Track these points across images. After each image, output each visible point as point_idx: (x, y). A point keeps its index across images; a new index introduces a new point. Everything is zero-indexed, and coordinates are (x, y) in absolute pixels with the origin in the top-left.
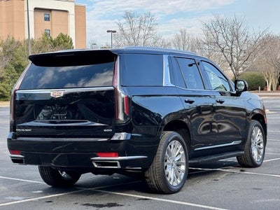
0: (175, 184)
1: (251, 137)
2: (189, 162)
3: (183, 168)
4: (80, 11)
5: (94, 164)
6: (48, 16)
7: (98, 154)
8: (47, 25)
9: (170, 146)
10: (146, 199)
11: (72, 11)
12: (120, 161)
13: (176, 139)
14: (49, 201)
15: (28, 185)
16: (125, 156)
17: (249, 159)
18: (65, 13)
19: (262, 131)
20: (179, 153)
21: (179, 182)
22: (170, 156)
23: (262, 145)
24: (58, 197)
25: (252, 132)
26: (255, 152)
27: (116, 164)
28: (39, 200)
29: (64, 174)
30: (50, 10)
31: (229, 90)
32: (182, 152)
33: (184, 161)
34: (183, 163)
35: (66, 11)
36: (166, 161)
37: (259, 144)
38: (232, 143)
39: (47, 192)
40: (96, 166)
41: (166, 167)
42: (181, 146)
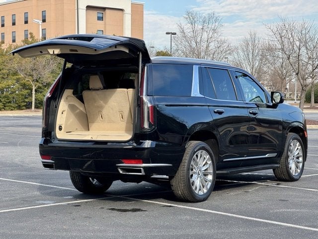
0: (201, 193)
1: (289, 150)
2: (217, 172)
3: (210, 177)
4: (137, 10)
5: (119, 170)
6: (101, 15)
7: (123, 161)
8: (100, 25)
9: (197, 156)
10: (170, 206)
11: (128, 10)
12: (144, 168)
13: (203, 148)
14: (78, 205)
15: (61, 191)
16: (149, 163)
17: (285, 173)
18: (121, 12)
19: (301, 144)
20: (206, 163)
21: (205, 191)
22: (197, 165)
23: (301, 159)
24: (86, 202)
25: (289, 145)
26: (292, 165)
27: (140, 171)
28: (68, 204)
29: (95, 182)
30: (104, 9)
31: (265, 102)
32: (210, 162)
33: (211, 171)
34: (210, 173)
35: (122, 10)
36: (192, 170)
37: (298, 158)
38: (267, 156)
39: (77, 197)
40: (121, 172)
41: (192, 176)
42: (208, 156)
